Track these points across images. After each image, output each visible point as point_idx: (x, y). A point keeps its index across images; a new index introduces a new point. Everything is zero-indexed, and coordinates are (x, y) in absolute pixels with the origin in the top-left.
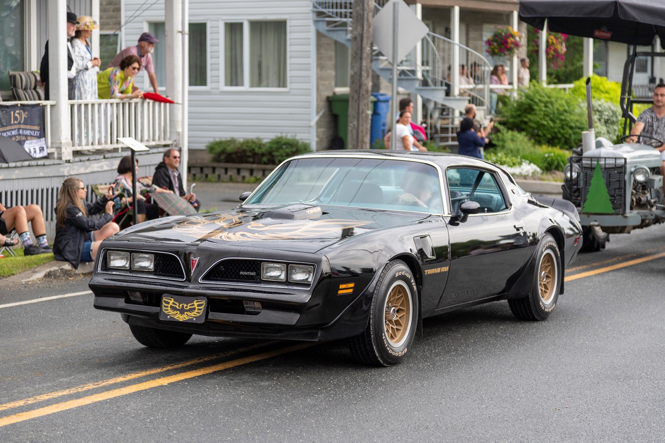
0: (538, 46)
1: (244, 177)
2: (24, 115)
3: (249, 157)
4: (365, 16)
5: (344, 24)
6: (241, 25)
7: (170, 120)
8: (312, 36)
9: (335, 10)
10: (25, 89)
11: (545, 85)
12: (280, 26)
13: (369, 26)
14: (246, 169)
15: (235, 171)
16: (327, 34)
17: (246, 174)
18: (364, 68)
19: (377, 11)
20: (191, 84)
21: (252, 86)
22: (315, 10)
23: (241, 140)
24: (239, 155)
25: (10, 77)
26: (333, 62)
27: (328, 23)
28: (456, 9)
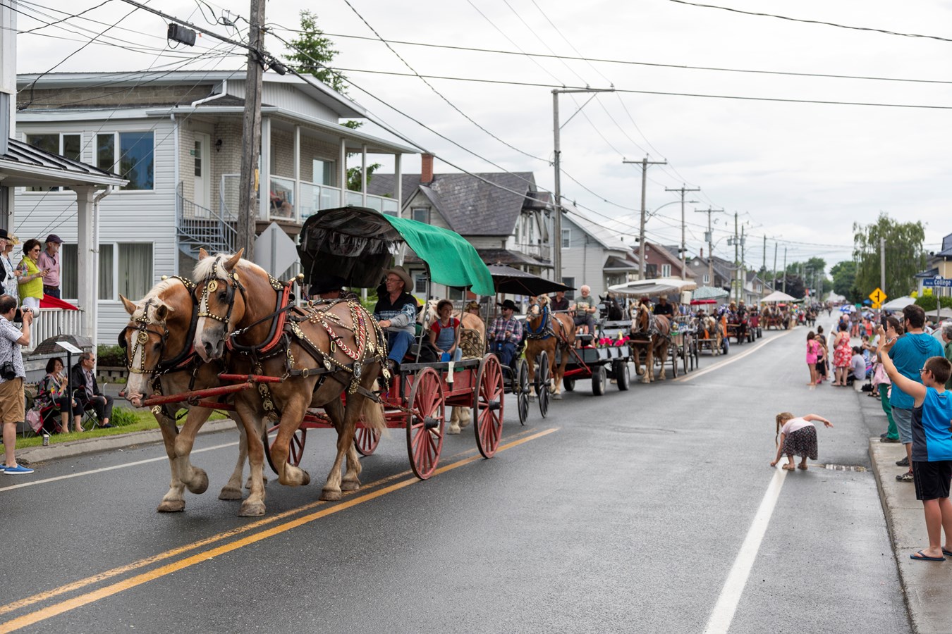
1: (114, 378)
3: (119, 360)
4: (249, 239)
6: (111, 246)
7: (82, 327)
8: (176, 257)
9: (198, 235)
12: (146, 249)
14: (118, 371)
15: (107, 373)
16: (191, 255)
17: (117, 375)
19: (255, 238)
20: (101, 298)
22: (179, 234)
23: (112, 346)
24: (110, 358)
27: (193, 246)
28: (298, 236)
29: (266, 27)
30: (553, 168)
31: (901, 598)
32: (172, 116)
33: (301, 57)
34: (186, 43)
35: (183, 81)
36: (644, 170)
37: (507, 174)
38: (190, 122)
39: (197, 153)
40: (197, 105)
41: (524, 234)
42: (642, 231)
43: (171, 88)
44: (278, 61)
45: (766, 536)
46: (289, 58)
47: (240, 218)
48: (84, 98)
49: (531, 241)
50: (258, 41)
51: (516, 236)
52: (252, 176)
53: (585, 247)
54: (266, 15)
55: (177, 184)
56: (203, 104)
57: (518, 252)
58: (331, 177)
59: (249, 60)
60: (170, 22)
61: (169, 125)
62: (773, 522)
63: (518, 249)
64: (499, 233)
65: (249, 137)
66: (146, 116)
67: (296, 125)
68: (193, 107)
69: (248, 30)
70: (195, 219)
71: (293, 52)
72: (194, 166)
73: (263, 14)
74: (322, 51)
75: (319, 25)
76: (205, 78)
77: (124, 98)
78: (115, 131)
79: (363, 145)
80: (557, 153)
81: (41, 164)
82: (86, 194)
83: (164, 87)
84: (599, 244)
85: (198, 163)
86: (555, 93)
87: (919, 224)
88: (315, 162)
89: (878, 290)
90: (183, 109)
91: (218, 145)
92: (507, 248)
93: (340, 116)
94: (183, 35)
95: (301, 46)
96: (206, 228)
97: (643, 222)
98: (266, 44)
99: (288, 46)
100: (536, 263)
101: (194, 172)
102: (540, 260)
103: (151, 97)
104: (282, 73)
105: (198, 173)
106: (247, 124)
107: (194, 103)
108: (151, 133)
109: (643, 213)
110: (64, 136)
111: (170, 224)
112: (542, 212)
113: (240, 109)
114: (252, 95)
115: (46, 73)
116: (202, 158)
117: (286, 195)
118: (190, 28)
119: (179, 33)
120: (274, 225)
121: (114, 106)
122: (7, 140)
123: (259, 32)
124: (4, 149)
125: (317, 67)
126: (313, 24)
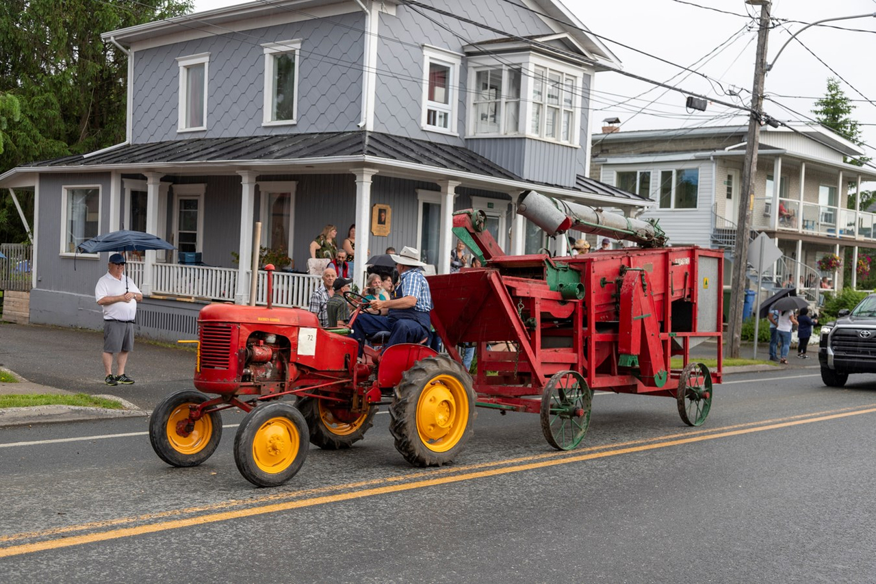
0: (851, 266)
4: (743, 244)
5: (730, 248)
9: (724, 240)
11: (855, 290)
13: (746, 250)
18: (741, 275)
19: (750, 241)
22: (712, 239)
27: (720, 247)
28: (800, 242)
29: (764, 95)
32: (712, 158)
33: (825, 112)
34: (699, 110)
35: (703, 134)
38: (724, 161)
39: (729, 183)
40: (729, 150)
43: (714, 138)
44: (772, 118)
46: (816, 112)
47: (738, 228)
48: (657, 147)
50: (757, 105)
52: (749, 200)
55: (713, 202)
56: (733, 149)
58: (833, 198)
59: (751, 118)
60: (688, 95)
61: (709, 165)
65: (747, 173)
66: (694, 158)
67: (801, 163)
68: (728, 151)
69: (751, 98)
70: (725, 229)
71: (820, 108)
72: (726, 192)
73: (763, 86)
74: (842, 106)
76: (739, 131)
77: (683, 146)
78: (673, 169)
79: (858, 175)
81: (597, 193)
82: (630, 211)
83: (710, 138)
85: (729, 190)
88: (821, 188)
90: (719, 152)
93: (843, 154)
94: (697, 104)
95: (826, 103)
96: (730, 235)
98: (763, 107)
99: (817, 104)
101: (726, 196)
103: (701, 145)
104: (776, 126)
105: (729, 196)
106: (747, 164)
107: (727, 149)
108: (697, 169)
110: (641, 173)
111: (707, 232)
113: (743, 152)
114: (751, 142)
116: (733, 186)
117: (796, 212)
118: (702, 99)
119: (694, 103)
120: (763, 234)
121: (677, 152)
122: (576, 176)
123: (758, 98)
124: (573, 184)
125: (838, 119)
126: (836, 88)
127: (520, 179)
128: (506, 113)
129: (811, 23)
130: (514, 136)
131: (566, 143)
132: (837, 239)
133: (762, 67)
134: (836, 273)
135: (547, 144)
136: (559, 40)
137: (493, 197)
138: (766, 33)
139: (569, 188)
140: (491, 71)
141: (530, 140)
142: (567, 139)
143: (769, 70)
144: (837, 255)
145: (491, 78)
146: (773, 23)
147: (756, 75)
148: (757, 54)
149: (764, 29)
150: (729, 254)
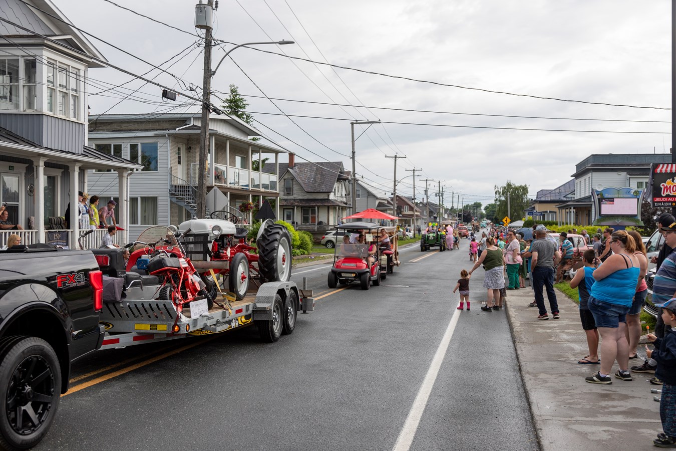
2: (59, 236)
4: (203, 195)
5: (182, 199)
6: (137, 198)
8: (169, 203)
9: (179, 193)
10: (56, 225)
12: (154, 200)
13: (205, 199)
16: (176, 203)
19: (207, 194)
21: (141, 224)
22: (170, 193)
25: (49, 219)
26: (177, 214)
27: (177, 198)
28: (229, 193)
29: (211, 91)
30: (351, 160)
31: (518, 368)
32: (167, 135)
33: (230, 107)
34: (171, 99)
35: (171, 118)
36: (395, 161)
37: (330, 163)
38: (176, 138)
39: (179, 153)
40: (179, 130)
41: (338, 191)
42: (395, 190)
43: (166, 121)
44: (217, 108)
45: (452, 337)
46: (224, 107)
47: (199, 185)
48: (124, 126)
49: (342, 195)
50: (207, 98)
51: (335, 192)
52: (205, 164)
53: (368, 197)
54: (211, 86)
55: (169, 167)
56: (182, 129)
57: (335, 200)
58: (244, 165)
59: (203, 108)
60: (163, 89)
61: (166, 140)
62: (456, 330)
63: (336, 199)
64: (326, 191)
65: (204, 145)
66: (154, 135)
67: (227, 140)
68: (177, 131)
69: (202, 93)
70: (178, 185)
71: (226, 104)
72: (177, 159)
73: (210, 86)
74: (240, 104)
75: (239, 92)
76: (183, 117)
77: (143, 126)
78: (139, 143)
79: (260, 149)
80: (354, 153)
81: (100, 158)
82: (122, 173)
83: (163, 121)
84: (374, 196)
85: (179, 158)
86: (352, 124)
87: (526, 186)
88: (237, 157)
89: (507, 217)
90: (172, 131)
91: (189, 149)
92: (330, 198)
93: (249, 135)
95: (230, 101)
96: (183, 189)
97: (395, 185)
98: (211, 100)
99: (224, 102)
100: (345, 205)
101: (177, 162)
102: (346, 204)
103: (157, 126)
104: (219, 114)
105: (179, 163)
106: (202, 139)
107: (177, 129)
108: (157, 143)
109: (395, 182)
110: (114, 145)
111: (166, 187)
112: (347, 181)
113: (199, 131)
114: (204, 124)
115: (102, 115)
116: (182, 156)
117: (223, 173)
118: (173, 92)
119: (168, 94)
120: (216, 188)
121: (140, 130)
122: (83, 147)
123: (207, 94)
124: (81, 151)
125: (238, 112)
126: (236, 91)
127: (40, 146)
128: (23, 94)
129: (239, 45)
130: (33, 113)
131: (74, 120)
132: (250, 191)
133: (209, 72)
134: (251, 213)
135: (60, 121)
136: (64, 39)
137: (13, 162)
138: (210, 49)
139: (78, 155)
140: (8, 59)
141: (46, 117)
142: (75, 117)
143: (213, 74)
144: (251, 201)
145: (8, 67)
146: (215, 43)
147: (205, 78)
148: (205, 63)
149: (208, 47)
150: (183, 203)
